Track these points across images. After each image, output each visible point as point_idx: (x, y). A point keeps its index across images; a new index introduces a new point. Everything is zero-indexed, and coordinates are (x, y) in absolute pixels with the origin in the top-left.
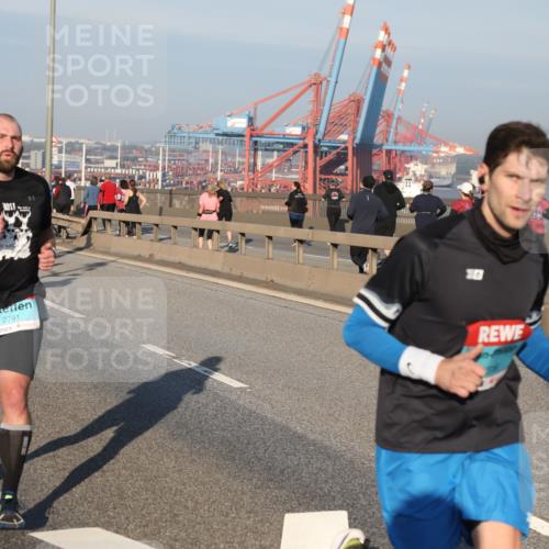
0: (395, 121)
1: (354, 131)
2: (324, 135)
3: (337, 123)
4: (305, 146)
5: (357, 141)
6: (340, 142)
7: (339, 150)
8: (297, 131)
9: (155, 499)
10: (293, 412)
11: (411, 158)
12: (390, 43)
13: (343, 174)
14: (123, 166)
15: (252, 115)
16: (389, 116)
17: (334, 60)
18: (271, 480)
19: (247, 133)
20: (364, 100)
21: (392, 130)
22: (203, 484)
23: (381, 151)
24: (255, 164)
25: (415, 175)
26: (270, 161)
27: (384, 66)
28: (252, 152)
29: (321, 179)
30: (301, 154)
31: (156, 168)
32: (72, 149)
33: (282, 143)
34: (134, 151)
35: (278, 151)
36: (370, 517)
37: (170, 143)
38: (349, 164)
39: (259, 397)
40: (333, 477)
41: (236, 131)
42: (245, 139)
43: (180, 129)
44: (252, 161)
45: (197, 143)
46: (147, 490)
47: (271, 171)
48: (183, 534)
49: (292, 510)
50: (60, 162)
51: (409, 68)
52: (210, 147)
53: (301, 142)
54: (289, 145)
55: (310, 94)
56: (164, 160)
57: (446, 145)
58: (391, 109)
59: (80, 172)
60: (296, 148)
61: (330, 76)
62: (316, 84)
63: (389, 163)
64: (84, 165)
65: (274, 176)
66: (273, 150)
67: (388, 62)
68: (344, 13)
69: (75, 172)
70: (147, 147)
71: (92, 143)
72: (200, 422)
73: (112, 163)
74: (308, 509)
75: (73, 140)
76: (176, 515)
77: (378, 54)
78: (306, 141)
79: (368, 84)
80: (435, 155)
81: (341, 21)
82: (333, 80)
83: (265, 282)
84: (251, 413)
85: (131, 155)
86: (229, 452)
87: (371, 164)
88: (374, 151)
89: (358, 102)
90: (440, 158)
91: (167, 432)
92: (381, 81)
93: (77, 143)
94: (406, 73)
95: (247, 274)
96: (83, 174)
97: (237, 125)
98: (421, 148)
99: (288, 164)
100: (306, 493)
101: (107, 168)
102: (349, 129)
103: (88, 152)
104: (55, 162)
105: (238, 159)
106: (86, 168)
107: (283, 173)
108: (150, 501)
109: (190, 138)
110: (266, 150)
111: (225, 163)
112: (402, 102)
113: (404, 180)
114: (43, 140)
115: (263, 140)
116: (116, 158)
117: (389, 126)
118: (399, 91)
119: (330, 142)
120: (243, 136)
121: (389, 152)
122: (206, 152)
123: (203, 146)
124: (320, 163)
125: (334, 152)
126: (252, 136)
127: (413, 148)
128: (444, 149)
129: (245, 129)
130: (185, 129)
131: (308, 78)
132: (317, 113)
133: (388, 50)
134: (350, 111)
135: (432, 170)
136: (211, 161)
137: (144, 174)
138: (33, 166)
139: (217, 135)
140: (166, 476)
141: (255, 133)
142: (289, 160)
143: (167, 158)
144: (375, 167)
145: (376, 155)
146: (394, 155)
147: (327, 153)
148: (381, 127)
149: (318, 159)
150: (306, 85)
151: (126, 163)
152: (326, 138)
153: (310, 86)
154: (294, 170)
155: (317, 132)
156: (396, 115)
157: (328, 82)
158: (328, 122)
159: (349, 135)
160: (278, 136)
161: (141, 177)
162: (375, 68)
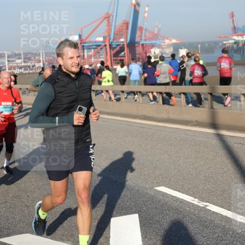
0: (144, 31)
1: (126, 37)
2: (114, 40)
3: (118, 34)
4: (105, 45)
5: (128, 41)
6: (121, 42)
7: (120, 46)
8: (101, 39)
11: (153, 46)
13: (124, 56)
14: (25, 62)
15: (80, 34)
16: (141, 29)
17: (114, 6)
19: (79, 43)
20: (129, 23)
21: (143, 35)
23: (139, 45)
24: (84, 56)
26: (91, 53)
27: (137, 6)
28: (82, 50)
29: (114, 60)
30: (104, 50)
31: (39, 61)
32: (1, 56)
33: (95, 45)
34: (29, 55)
35: (94, 49)
36: (148, 216)
37: (45, 49)
38: (126, 51)
40: (130, 199)
44: (82, 54)
47: (91, 58)
51: (148, 6)
53: (103, 44)
54: (98, 46)
55: (105, 22)
56: (43, 57)
57: (168, 39)
58: (142, 25)
59: (5, 66)
60: (101, 47)
61: (113, 13)
62: (108, 17)
63: (143, 49)
64: (7, 63)
65: (93, 60)
66: (91, 49)
67: (138, 4)
69: (2, 67)
70: (34, 52)
71: (10, 53)
73: (18, 61)
75: (1, 52)
77: (134, 2)
78: (106, 43)
79: (130, 17)
80: (163, 44)
82: (115, 15)
85: (27, 57)
87: (135, 51)
88: (136, 45)
90: (166, 45)
92: (136, 13)
93: (3, 53)
94: (147, 9)
96: (7, 67)
97: (74, 39)
98: (156, 42)
99: (99, 54)
101: (17, 64)
102: (124, 36)
103: (8, 57)
106: (8, 64)
107: (97, 58)
109: (53, 46)
110: (88, 49)
112: (147, 22)
115: (86, 45)
116: (21, 59)
117: (141, 33)
118: (145, 17)
119: (116, 43)
121: (143, 45)
124: (113, 52)
125: (119, 47)
126: (81, 43)
127: (153, 42)
128: (167, 41)
129: (78, 40)
132: (109, 30)
134: (124, 28)
135: (163, 51)
137: (35, 64)
141: (82, 42)
142: (99, 52)
143: (44, 56)
144: (137, 52)
145: (137, 46)
146: (145, 45)
147: (115, 48)
148: (138, 34)
149: (112, 50)
150: (102, 19)
151: (26, 60)
152: (115, 41)
153: (105, 18)
154: (101, 57)
155: (110, 39)
156: (144, 28)
157: (113, 16)
158: (114, 34)
159: (124, 39)
160: (93, 42)
161: (33, 66)
162: (133, 8)
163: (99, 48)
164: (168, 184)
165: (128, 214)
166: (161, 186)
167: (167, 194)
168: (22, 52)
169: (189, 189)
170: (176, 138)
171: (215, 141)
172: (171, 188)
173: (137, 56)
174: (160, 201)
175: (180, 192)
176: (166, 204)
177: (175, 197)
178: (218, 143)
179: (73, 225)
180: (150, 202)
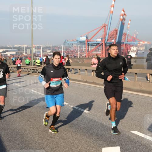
0: (127, 36)
1: (116, 39)
2: (107, 41)
3: (111, 37)
4: (102, 44)
5: (117, 42)
6: (112, 42)
8: (100, 40)
9: (66, 145)
10: (103, 119)
11: (132, 46)
12: (125, 14)
15: (87, 36)
16: (125, 34)
17: (109, 19)
18: (98, 139)
19: (86, 41)
20: (118, 30)
21: (126, 38)
22: (79, 140)
23: (123, 44)
24: (89, 50)
25: (133, 50)
26: (93, 48)
27: (123, 21)
28: (88, 46)
29: (107, 53)
30: (101, 46)
31: (61, 52)
32: (38, 48)
33: (96, 43)
35: (95, 45)
36: (126, 148)
37: (65, 45)
39: (93, 115)
41: (83, 41)
42: (85, 43)
43: (67, 41)
44: (88, 49)
45: (72, 45)
46: (64, 142)
47: (93, 51)
49: (104, 147)
50: (35, 52)
51: (130, 21)
52: (76, 46)
53: (101, 43)
54: (98, 44)
55: (103, 30)
56: (64, 50)
57: (142, 41)
58: (126, 32)
60: (99, 45)
61: (108, 24)
62: (105, 27)
63: (126, 47)
64: (42, 52)
65: (94, 52)
66: (93, 45)
67: (124, 19)
68: (111, 7)
69: (39, 54)
70: (59, 46)
71: (44, 46)
72: (77, 123)
73: (49, 51)
74: (109, 146)
75: (39, 46)
76: (72, 149)
77: (122, 17)
78: (102, 43)
79: (119, 27)
80: (139, 44)
81: (111, 9)
82: (109, 25)
83: (93, 83)
84: (91, 120)
85: (54, 49)
86: (86, 131)
87: (121, 48)
88: (122, 44)
90: (140, 45)
91: (69, 126)
92: (123, 25)
93: (40, 46)
94: (129, 22)
95: (88, 81)
96: (42, 55)
97: (83, 39)
98: (134, 43)
99: (98, 49)
100: (108, 142)
101: (48, 53)
102: (114, 38)
104: (34, 52)
105: (84, 48)
106: (42, 53)
107: (97, 52)
109: (70, 43)
110: (91, 45)
111: (80, 50)
112: (129, 30)
113: (130, 52)
114: (30, 46)
115: (91, 43)
117: (125, 37)
118: (128, 27)
119: (109, 42)
120: (85, 42)
121: (126, 44)
123: (74, 45)
124: (107, 48)
126: (87, 42)
127: (132, 43)
128: (141, 43)
129: (85, 40)
130: (69, 41)
131: (102, 25)
132: (105, 35)
133: (124, 16)
134: (114, 34)
135: (138, 49)
136: (76, 49)
138: (28, 53)
139: (78, 42)
140: (69, 138)
142: (98, 48)
144: (122, 49)
146: (127, 45)
148: (123, 37)
149: (106, 47)
150: (102, 27)
153: (103, 27)
154: (99, 51)
155: (105, 40)
156: (127, 34)
158: (108, 37)
159: (114, 40)
162: (121, 21)
164: (139, 130)
165: (113, 146)
166: (135, 130)
167: (138, 136)
168: (51, 46)
170: (145, 102)
172: (141, 132)
173: (122, 51)
174: (134, 140)
177: (144, 138)
179: (79, 150)
180: (128, 140)
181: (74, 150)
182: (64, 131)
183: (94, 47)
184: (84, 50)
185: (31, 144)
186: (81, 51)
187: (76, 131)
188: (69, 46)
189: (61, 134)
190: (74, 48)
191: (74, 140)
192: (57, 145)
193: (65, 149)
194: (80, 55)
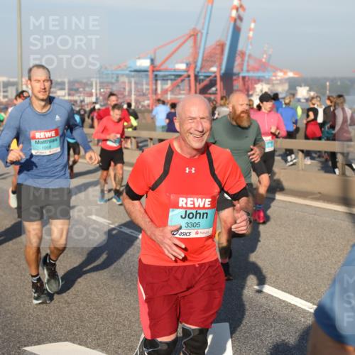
0: (246, 58)
1: (220, 65)
2: (201, 68)
3: (209, 60)
4: (189, 76)
5: (223, 71)
6: (211, 72)
7: (210, 78)
8: (183, 66)
11: (259, 80)
12: (241, 6)
13: (215, 94)
14: (69, 95)
15: (153, 57)
16: (243, 54)
17: (205, 18)
19: (150, 69)
20: (226, 44)
21: (245, 64)
23: (239, 77)
24: (156, 89)
25: (261, 91)
26: (166, 87)
27: (238, 22)
28: (154, 82)
30: (186, 82)
31: (91, 95)
33: (174, 75)
34: (76, 84)
35: (171, 80)
37: (100, 78)
38: (218, 86)
41: (143, 69)
42: (149, 73)
43: (106, 68)
44: (154, 87)
45: (118, 77)
47: (167, 94)
48: (123, 344)
51: (254, 21)
52: (126, 80)
53: (186, 74)
55: (190, 42)
56: (96, 90)
57: (281, 71)
58: (244, 49)
60: (182, 78)
61: (203, 29)
62: (194, 35)
63: (244, 84)
65: (169, 96)
66: (167, 80)
67: (240, 18)
70: (84, 81)
73: (62, 93)
77: (234, 13)
78: (189, 73)
79: (227, 36)
80: (274, 78)
82: (205, 32)
85: (74, 87)
87: (232, 86)
88: (234, 78)
89: (222, 46)
90: (277, 80)
91: (109, 274)
92: (236, 31)
94: (253, 25)
97: (143, 65)
98: (264, 74)
99: (178, 88)
102: (217, 64)
105: (145, 87)
107: (176, 95)
108: (100, 322)
109: (113, 74)
110: (163, 80)
111: (137, 90)
112: (251, 44)
113: (254, 95)
114: (15, 80)
115: (161, 73)
116: (64, 89)
117: (243, 60)
118: (248, 38)
119: (205, 73)
120: (147, 71)
121: (244, 78)
122: (124, 83)
123: (121, 79)
124: (200, 86)
125: (208, 79)
126: (153, 71)
128: (280, 74)
129: (149, 67)
132: (195, 54)
133: (240, 10)
134: (217, 52)
136: (127, 89)
138: (10, 97)
139: (131, 71)
141: (155, 69)
142: (178, 86)
143: (98, 88)
144: (235, 88)
145: (236, 80)
146: (247, 79)
147: (203, 80)
148: (238, 61)
149: (198, 84)
150: (185, 38)
151: (72, 92)
152: (203, 71)
153: (190, 37)
154: (182, 92)
155: (196, 67)
156: (247, 53)
157: (202, 34)
158: (203, 60)
159: (218, 67)
160: (170, 70)
161: (82, 101)
162: (232, 23)
163: (179, 79)
167: (272, 296)
168: (66, 80)
169: (306, 291)
170: (288, 216)
171: (347, 223)
172: (279, 288)
175: (291, 294)
176: (270, 310)
177: (284, 301)
178: (350, 228)
181: (121, 333)
182: (98, 287)
183: (169, 85)
184: (147, 89)
185: (17, 319)
186: (138, 93)
187: (127, 286)
188: (109, 80)
189: (91, 294)
190: (122, 86)
191: (122, 310)
192: (82, 321)
193: (101, 331)
194: (137, 102)
